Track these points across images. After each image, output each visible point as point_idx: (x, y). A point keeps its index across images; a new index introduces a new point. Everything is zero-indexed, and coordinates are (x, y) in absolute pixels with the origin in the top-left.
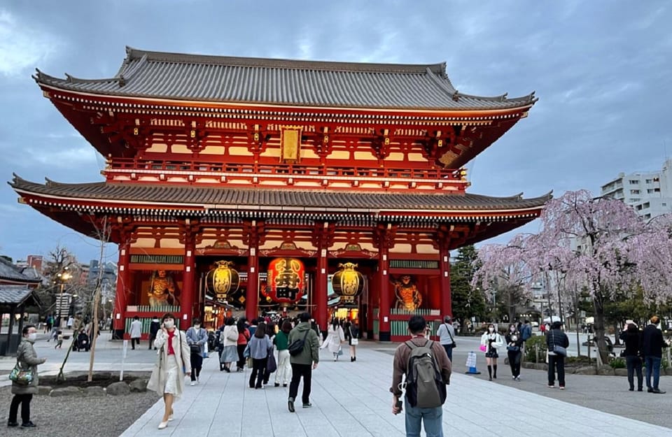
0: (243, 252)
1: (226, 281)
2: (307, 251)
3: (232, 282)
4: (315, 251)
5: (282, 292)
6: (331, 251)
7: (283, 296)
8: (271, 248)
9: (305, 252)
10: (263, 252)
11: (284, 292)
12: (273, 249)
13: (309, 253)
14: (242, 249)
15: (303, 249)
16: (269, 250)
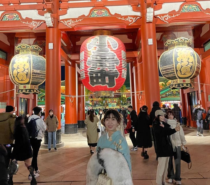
0: (38, 24)
1: (26, 67)
2: (126, 17)
3: (34, 68)
4: (136, 16)
5: (97, 78)
6: (160, 15)
7: (97, 82)
8: (77, 17)
9: (123, 19)
10: (66, 23)
11: (100, 78)
12: (80, 18)
13: (129, 19)
14: (38, 21)
15: (119, 15)
16: (74, 19)
